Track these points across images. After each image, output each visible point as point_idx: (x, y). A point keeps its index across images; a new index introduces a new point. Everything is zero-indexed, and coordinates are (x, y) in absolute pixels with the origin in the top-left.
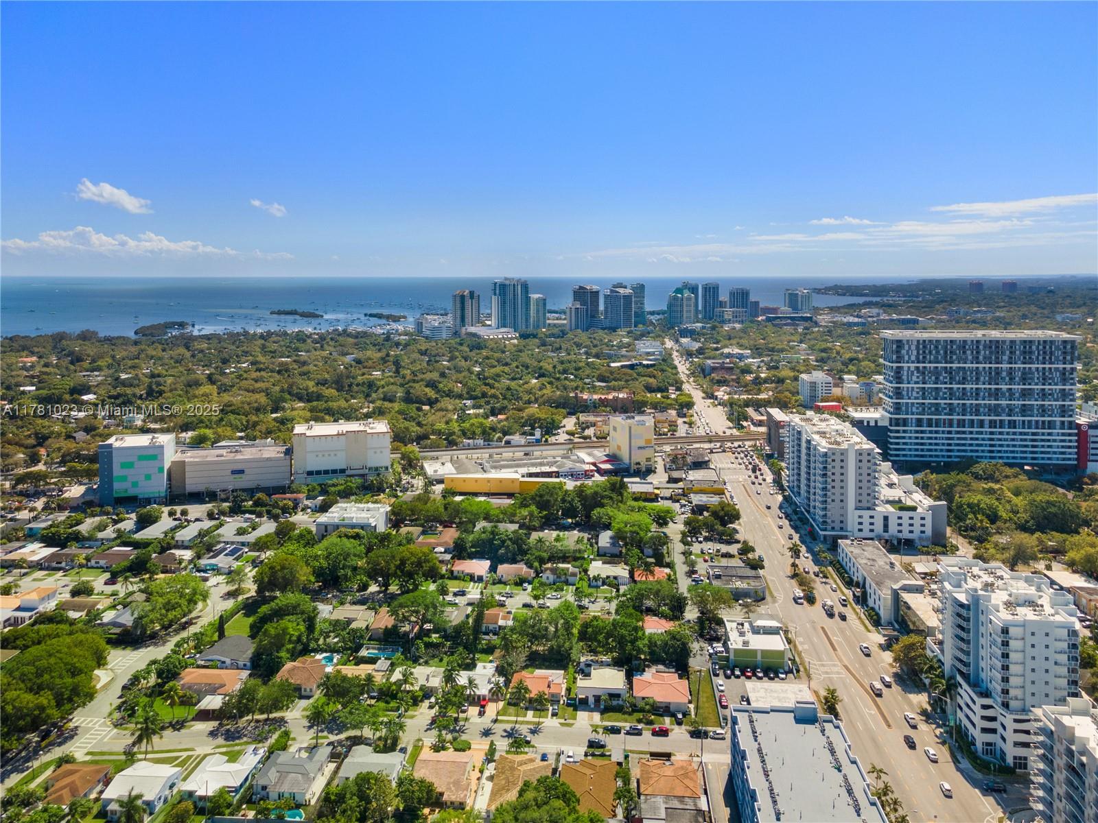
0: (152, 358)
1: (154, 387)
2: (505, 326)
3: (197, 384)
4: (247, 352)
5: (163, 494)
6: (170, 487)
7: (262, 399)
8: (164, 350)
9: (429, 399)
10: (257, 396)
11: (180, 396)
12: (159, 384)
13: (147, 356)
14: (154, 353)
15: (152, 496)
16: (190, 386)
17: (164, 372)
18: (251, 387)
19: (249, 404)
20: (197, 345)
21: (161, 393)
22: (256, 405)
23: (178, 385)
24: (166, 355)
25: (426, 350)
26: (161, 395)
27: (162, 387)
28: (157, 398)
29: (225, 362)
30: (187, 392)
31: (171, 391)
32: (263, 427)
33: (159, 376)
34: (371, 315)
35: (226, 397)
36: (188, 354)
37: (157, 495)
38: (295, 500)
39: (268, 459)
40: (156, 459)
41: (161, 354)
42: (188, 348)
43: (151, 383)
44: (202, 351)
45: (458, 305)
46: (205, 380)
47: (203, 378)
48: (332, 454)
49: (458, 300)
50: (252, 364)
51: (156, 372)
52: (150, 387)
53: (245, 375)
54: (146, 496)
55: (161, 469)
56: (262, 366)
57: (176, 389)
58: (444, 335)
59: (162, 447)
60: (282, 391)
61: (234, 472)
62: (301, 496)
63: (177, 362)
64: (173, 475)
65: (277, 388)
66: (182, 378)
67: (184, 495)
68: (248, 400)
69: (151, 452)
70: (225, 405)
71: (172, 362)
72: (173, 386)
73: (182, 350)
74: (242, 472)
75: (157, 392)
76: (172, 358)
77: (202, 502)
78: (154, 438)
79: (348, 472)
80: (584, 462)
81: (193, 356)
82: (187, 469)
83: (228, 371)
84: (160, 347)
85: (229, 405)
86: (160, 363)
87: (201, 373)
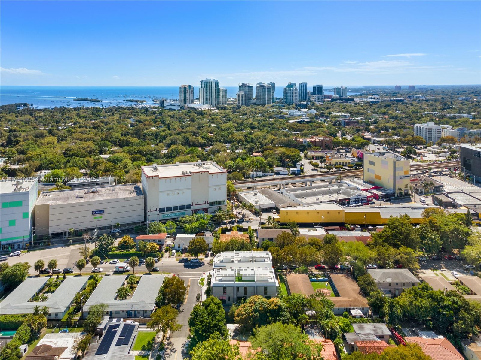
0: (9, 121)
1: (12, 138)
2: (207, 103)
3: (42, 136)
4: (69, 118)
5: (27, 238)
6: (33, 232)
7: (92, 145)
8: (17, 117)
9: (200, 143)
10: (88, 143)
11: (32, 144)
12: (16, 136)
13: (6, 120)
14: (10, 118)
15: (15, 241)
16: (38, 137)
17: (18, 129)
18: (80, 137)
19: (84, 149)
20: (37, 114)
21: (17, 142)
22: (89, 149)
23: (29, 137)
24: (18, 120)
25: (174, 115)
26: (17, 143)
27: (18, 138)
28: (15, 145)
29: (58, 122)
30: (36, 141)
31: (25, 140)
32: (102, 167)
33: (15, 131)
34: (127, 101)
35: (66, 145)
36: (33, 119)
37: (21, 240)
38: (159, 241)
39: (125, 200)
40: (21, 205)
41: (15, 118)
42: (31, 115)
43: (10, 135)
44: (41, 117)
45: (183, 93)
46: (47, 134)
47: (46, 133)
48: (181, 192)
49: (182, 90)
50: (75, 124)
51: (13, 129)
52: (9, 138)
53: (73, 130)
54: (10, 242)
55: (25, 215)
56: (81, 124)
57: (28, 139)
58: (177, 108)
59: (27, 194)
60: (102, 139)
61: (95, 213)
62: (164, 235)
63: (26, 123)
64: (37, 219)
65: (98, 138)
66: (32, 132)
67: (47, 237)
68: (83, 146)
69: (16, 199)
70: (66, 150)
71: (23, 123)
72: (26, 138)
73: (28, 117)
74: (101, 212)
75: (15, 141)
76: (22, 121)
77: (66, 243)
78: (18, 183)
79: (193, 208)
80: (358, 189)
81: (36, 120)
82: (51, 212)
83: (60, 128)
84: (14, 115)
85: (69, 149)
86: (15, 123)
87: (43, 129)
